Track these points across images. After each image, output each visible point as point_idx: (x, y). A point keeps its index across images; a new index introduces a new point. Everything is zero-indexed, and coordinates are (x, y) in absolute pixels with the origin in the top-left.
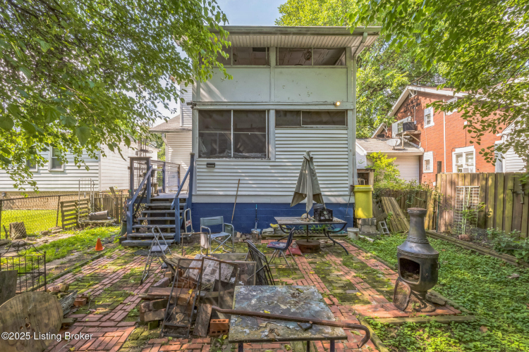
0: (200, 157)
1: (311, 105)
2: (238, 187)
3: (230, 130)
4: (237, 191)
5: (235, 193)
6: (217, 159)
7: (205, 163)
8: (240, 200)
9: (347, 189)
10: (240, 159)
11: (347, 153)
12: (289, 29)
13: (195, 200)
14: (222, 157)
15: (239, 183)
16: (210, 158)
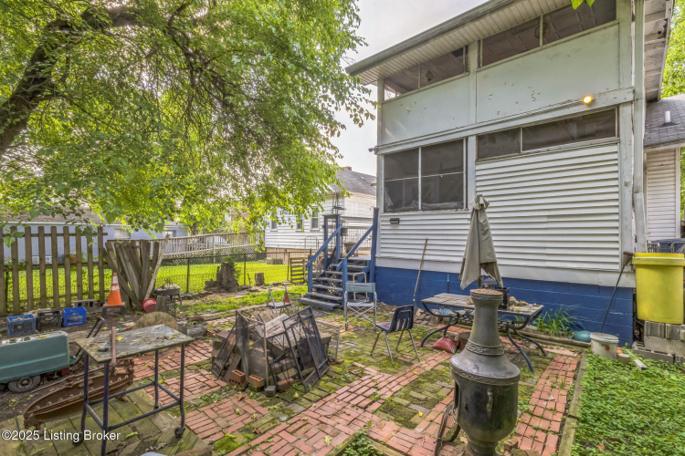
0: (385, 211)
1: (538, 114)
2: (425, 250)
3: (417, 174)
4: (424, 254)
5: (420, 257)
6: (402, 214)
7: (389, 219)
8: (426, 267)
9: (617, 260)
10: (428, 212)
11: (616, 189)
12: (481, 9)
13: (379, 263)
14: (408, 210)
15: (426, 245)
16: (395, 212)
